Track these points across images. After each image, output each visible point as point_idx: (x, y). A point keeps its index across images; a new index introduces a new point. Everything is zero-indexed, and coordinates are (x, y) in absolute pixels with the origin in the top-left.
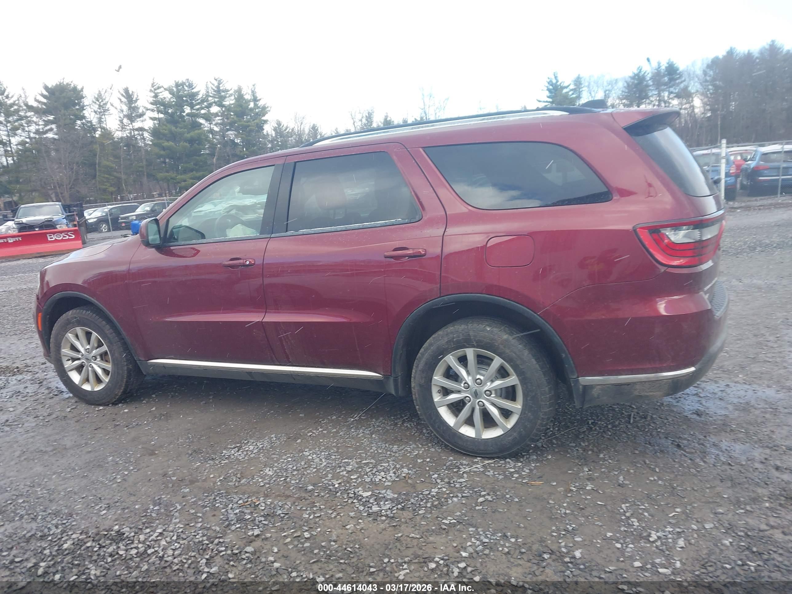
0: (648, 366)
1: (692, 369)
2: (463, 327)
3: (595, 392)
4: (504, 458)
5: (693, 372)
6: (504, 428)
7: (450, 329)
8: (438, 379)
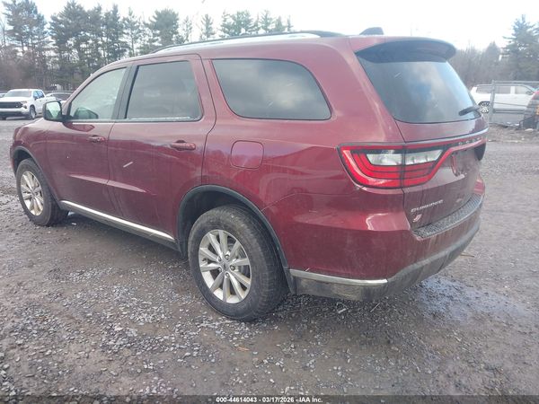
0: (342, 271)
1: (385, 281)
2: (218, 212)
3: (303, 283)
4: (240, 321)
5: (385, 284)
6: (240, 297)
7: (210, 212)
8: (203, 249)
